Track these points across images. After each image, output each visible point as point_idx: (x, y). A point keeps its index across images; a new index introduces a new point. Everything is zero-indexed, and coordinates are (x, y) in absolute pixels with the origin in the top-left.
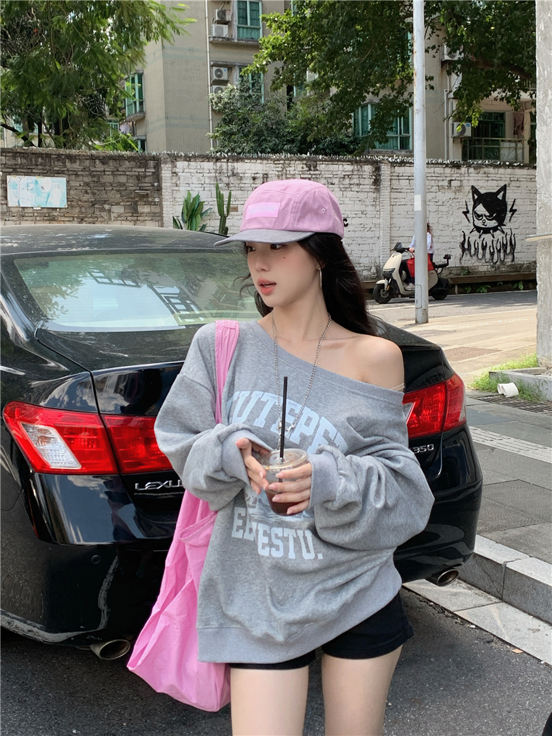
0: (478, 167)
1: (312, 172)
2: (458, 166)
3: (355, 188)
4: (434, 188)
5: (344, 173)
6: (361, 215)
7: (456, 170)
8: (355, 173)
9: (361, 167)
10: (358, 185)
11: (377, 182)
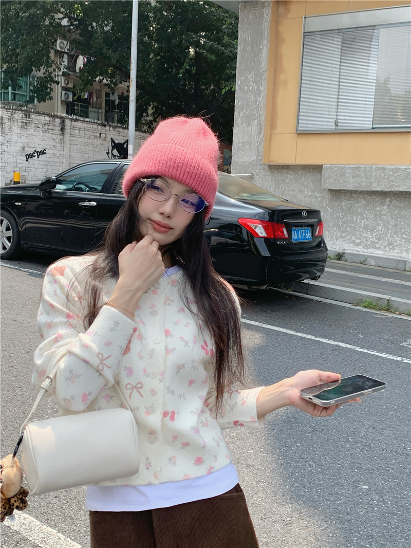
0: (115, 127)
1: (27, 119)
2: (105, 126)
3: (51, 131)
4: (92, 136)
5: (45, 122)
6: (53, 148)
7: (103, 128)
8: (51, 122)
9: (54, 119)
10: (53, 130)
11: (63, 129)
